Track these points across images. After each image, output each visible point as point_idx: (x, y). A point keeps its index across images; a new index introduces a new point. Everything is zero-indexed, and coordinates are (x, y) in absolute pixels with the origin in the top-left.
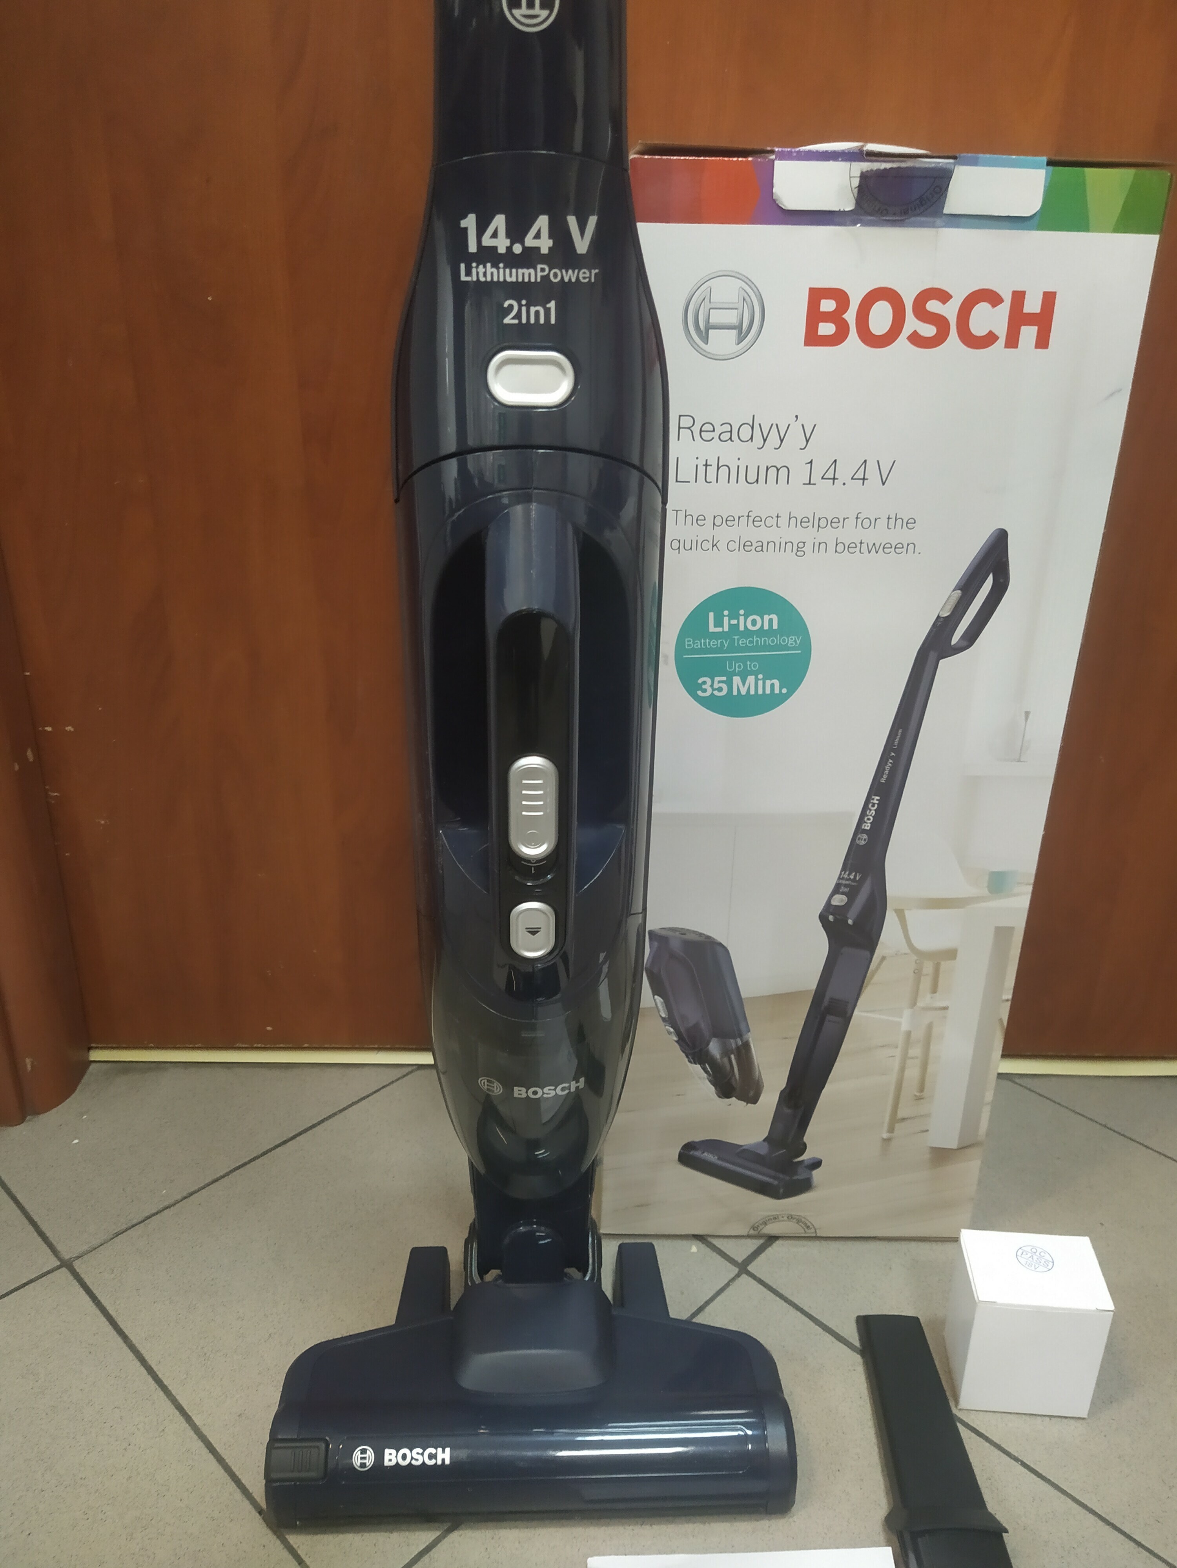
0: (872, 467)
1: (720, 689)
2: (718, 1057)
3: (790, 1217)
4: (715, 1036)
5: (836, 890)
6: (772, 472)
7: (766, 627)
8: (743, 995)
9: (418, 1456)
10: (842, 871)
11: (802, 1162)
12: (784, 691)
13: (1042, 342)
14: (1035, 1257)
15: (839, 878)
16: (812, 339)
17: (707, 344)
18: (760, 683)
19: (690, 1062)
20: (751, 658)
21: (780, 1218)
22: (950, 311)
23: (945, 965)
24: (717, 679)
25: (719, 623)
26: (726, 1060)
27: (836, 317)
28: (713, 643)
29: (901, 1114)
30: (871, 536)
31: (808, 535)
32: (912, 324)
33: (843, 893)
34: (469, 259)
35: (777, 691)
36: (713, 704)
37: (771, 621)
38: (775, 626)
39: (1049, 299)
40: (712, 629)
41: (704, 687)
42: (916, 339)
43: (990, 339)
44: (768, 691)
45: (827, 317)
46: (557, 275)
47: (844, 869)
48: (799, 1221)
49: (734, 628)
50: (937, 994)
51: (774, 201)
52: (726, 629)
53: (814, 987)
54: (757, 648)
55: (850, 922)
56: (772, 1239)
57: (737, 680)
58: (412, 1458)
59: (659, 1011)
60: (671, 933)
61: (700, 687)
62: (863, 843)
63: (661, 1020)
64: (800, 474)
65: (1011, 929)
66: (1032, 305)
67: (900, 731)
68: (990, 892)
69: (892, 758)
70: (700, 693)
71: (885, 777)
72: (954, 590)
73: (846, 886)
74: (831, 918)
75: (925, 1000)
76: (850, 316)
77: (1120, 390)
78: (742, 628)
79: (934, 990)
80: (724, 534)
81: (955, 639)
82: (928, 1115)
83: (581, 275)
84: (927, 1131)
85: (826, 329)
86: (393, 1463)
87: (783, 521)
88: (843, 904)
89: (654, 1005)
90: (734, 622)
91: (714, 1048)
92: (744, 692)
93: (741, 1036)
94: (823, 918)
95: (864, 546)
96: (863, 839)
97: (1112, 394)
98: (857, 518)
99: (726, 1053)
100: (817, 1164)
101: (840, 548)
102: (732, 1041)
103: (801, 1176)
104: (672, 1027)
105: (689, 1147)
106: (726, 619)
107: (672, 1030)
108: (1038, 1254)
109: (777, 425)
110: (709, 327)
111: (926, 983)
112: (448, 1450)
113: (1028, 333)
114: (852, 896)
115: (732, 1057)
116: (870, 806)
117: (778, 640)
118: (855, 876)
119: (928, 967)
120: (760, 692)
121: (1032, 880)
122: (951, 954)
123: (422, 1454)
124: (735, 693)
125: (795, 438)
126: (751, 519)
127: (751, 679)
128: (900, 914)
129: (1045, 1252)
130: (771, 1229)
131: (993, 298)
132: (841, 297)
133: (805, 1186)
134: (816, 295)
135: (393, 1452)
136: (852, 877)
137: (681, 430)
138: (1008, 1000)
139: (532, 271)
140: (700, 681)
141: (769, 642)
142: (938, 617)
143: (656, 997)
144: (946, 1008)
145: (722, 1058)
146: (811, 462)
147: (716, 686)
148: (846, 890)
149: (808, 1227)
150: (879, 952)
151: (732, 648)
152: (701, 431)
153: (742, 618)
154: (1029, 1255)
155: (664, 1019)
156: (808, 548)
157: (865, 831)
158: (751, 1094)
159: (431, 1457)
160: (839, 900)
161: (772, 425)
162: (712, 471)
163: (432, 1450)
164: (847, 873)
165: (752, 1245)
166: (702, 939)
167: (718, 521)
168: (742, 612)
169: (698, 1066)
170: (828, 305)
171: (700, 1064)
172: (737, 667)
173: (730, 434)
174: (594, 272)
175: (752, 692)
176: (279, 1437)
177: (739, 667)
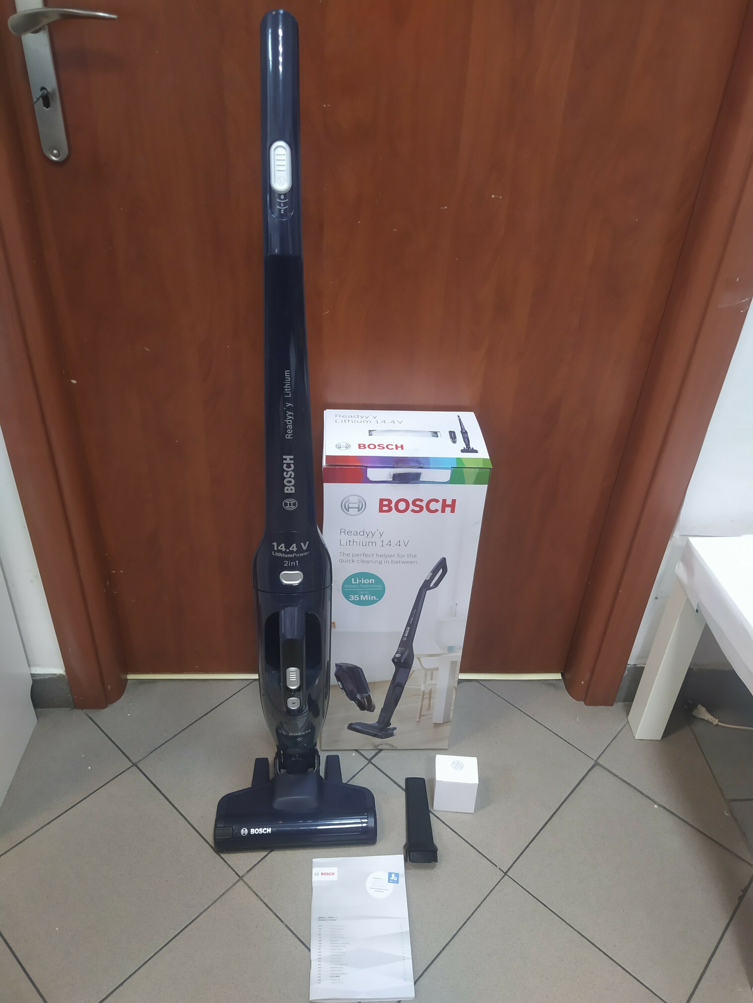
0: (402, 543)
1: (357, 598)
2: (360, 699)
3: (387, 744)
4: (358, 693)
5: (397, 653)
6: (371, 543)
7: (371, 582)
8: (367, 682)
9: (261, 831)
10: (398, 647)
11: (390, 728)
12: (377, 599)
13: (453, 511)
14: (458, 765)
15: (398, 649)
16: (381, 510)
17: (349, 512)
18: (369, 597)
19: (350, 700)
20: (366, 591)
21: (383, 744)
22: (424, 504)
23: (434, 672)
24: (355, 596)
25: (355, 581)
26: (363, 700)
27: (389, 505)
28: (354, 586)
29: (422, 714)
30: (402, 559)
31: (383, 559)
32: (412, 507)
33: (399, 654)
34: (275, 551)
35: (375, 599)
36: (354, 602)
37: (372, 581)
38: (373, 582)
39: (454, 501)
40: (353, 582)
41: (351, 598)
42: (413, 511)
43: (436, 511)
44: (372, 599)
45: (385, 506)
46: (298, 555)
47: (399, 647)
48: (390, 745)
49: (360, 583)
50: (433, 680)
51: (368, 478)
52: (358, 583)
53: (391, 679)
54: (368, 588)
55: (402, 661)
56: (382, 750)
57: (362, 596)
58: (259, 832)
59: (339, 686)
60: (342, 664)
61: (350, 598)
62: (405, 640)
63: (340, 689)
64: (379, 543)
65: (456, 662)
66: (449, 502)
67: (415, 610)
68: (448, 652)
69: (413, 617)
70: (350, 599)
71: (411, 622)
72: (430, 572)
73: (400, 652)
74: (396, 660)
75: (429, 682)
76: (393, 505)
77: (478, 523)
78: (363, 582)
79: (432, 679)
80: (356, 558)
81: (431, 585)
82: (432, 714)
83: (305, 554)
84: (432, 718)
85: (385, 508)
86: (253, 833)
87: (375, 555)
88: (399, 656)
89: (338, 684)
90: (360, 581)
91: (358, 696)
92: (364, 599)
93: (367, 693)
94: (393, 660)
95: (401, 562)
96: (405, 639)
97: (476, 523)
98: (398, 555)
99: (363, 698)
100: (395, 729)
101: (393, 562)
102: (364, 694)
103: (390, 732)
104: (344, 690)
105: (351, 724)
106: (358, 581)
107: (344, 691)
108: (459, 764)
109: (371, 532)
110: (349, 508)
111: (429, 677)
112: (270, 829)
113: (448, 509)
114: (402, 654)
115: (365, 699)
116: (407, 630)
117: (375, 586)
118: (403, 649)
119: (429, 673)
120: (370, 599)
121: (462, 648)
122: (437, 669)
123: (262, 830)
124: (361, 599)
125: (377, 535)
126: (364, 555)
127: (366, 596)
128: (419, 659)
129: (461, 763)
130: (380, 747)
131: (437, 501)
132: (390, 501)
133: (392, 735)
134: (381, 501)
135: (253, 829)
136: (402, 649)
137: (341, 533)
138: (457, 681)
139: (292, 555)
140: (350, 596)
141: (372, 586)
142: (426, 580)
143: (339, 682)
144: (436, 684)
145: (361, 699)
146: (383, 541)
147: (355, 597)
148: (401, 653)
149: (393, 747)
150: (412, 669)
151: (360, 588)
152: (348, 533)
153: (363, 580)
154: (456, 764)
155: (341, 688)
156: (383, 562)
157: (405, 637)
158: (372, 709)
159: (265, 831)
160: (398, 655)
161: (370, 532)
162: (351, 543)
163: (265, 829)
164: (400, 648)
165: (374, 753)
166: (353, 666)
167: (354, 555)
168: (363, 578)
169: (353, 702)
170: (385, 503)
171: (354, 701)
172: (362, 593)
173: (357, 534)
174: (308, 552)
175: (367, 599)
176: (218, 826)
177: (363, 593)
